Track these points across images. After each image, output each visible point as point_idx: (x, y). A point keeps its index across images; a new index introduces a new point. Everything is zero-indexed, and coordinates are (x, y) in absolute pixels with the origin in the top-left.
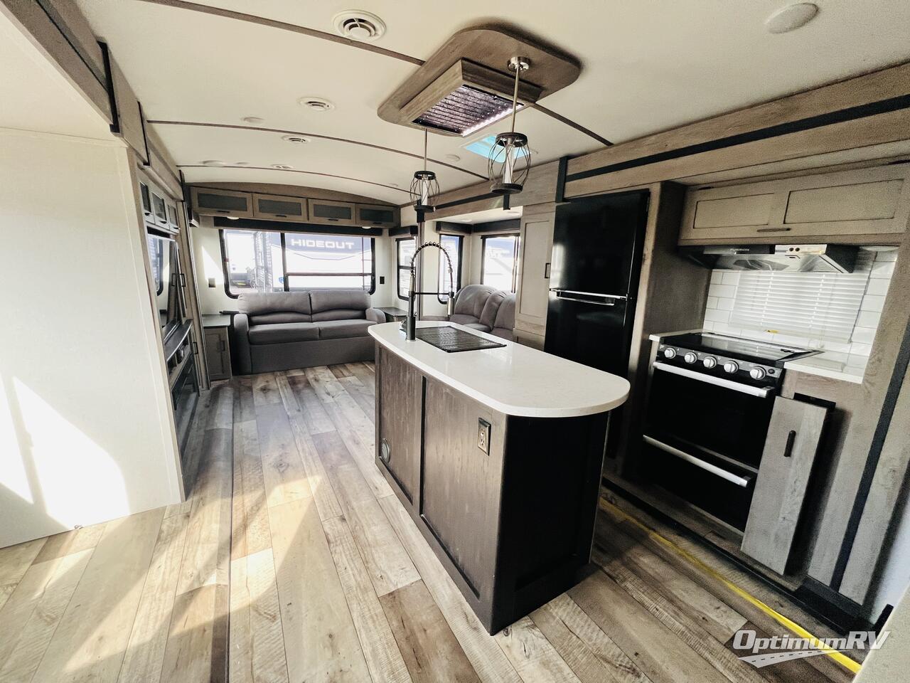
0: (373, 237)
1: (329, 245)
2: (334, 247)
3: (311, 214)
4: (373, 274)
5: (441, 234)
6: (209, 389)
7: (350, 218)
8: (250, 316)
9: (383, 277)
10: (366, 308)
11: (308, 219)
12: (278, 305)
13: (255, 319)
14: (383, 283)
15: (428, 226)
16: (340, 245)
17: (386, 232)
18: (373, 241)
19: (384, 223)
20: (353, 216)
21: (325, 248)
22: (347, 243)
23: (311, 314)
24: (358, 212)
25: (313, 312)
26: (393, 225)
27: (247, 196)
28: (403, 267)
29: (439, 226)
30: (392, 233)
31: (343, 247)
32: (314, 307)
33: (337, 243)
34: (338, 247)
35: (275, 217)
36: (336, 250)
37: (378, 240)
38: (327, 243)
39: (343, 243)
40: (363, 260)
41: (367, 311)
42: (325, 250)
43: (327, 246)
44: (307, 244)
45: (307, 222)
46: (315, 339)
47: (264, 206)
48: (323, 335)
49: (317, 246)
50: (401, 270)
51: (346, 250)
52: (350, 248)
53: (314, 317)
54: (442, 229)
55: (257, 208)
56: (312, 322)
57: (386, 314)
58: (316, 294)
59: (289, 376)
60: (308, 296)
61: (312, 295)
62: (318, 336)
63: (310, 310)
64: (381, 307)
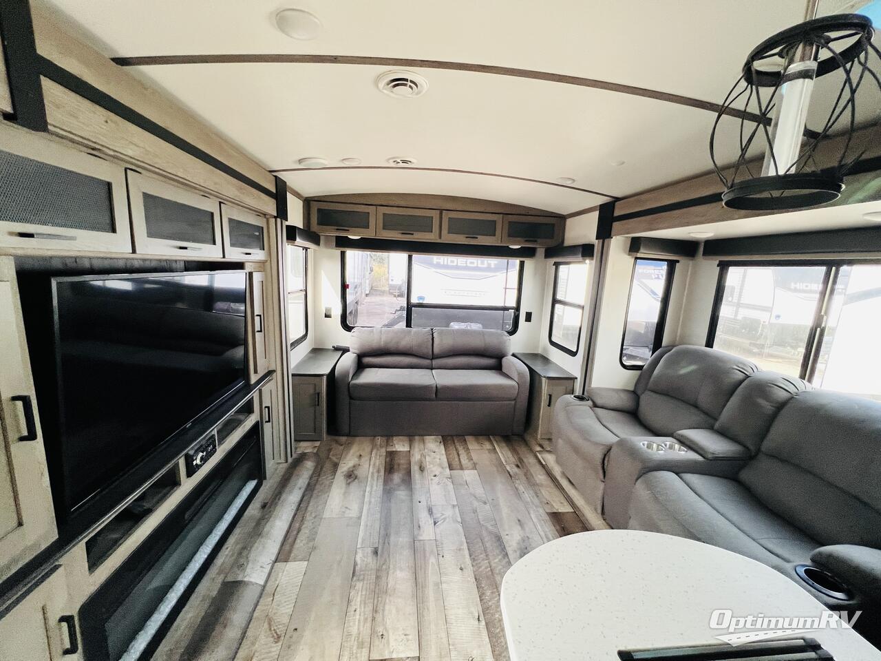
0: (522, 259)
1: (471, 263)
2: (475, 265)
3: (445, 231)
4: (517, 309)
5: (637, 258)
6: (287, 462)
7: (494, 235)
8: (360, 357)
9: (531, 313)
10: (503, 357)
11: (440, 238)
12: (392, 346)
13: (367, 360)
14: (530, 321)
15: (617, 244)
16: (482, 263)
17: (541, 252)
18: (522, 264)
19: (539, 240)
20: (498, 232)
21: (466, 266)
22: (490, 262)
23: (432, 359)
24: (506, 226)
25: (434, 357)
26: (552, 243)
27: (371, 210)
28: (560, 302)
29: (635, 245)
30: (549, 253)
31: (485, 266)
32: (436, 350)
33: (480, 261)
34: (479, 266)
35: (400, 236)
37: (529, 263)
38: (467, 261)
39: (486, 262)
40: (506, 289)
41: (504, 360)
43: (469, 265)
45: (439, 241)
46: (430, 400)
47: (389, 222)
48: (440, 395)
49: (459, 264)
50: (557, 306)
51: (489, 269)
52: (493, 266)
53: (436, 362)
54: (642, 250)
55: (381, 224)
56: (432, 369)
57: (531, 370)
58: (441, 333)
59: (390, 449)
60: (431, 336)
61: (435, 335)
62: (434, 396)
63: (431, 353)
64: (524, 354)
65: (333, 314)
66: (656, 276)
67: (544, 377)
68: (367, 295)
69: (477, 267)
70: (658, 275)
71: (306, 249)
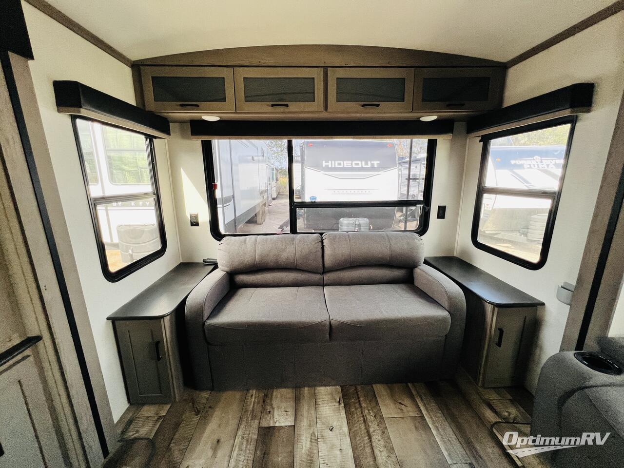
0: (434, 137)
2: (360, 166)
3: (332, 99)
4: (426, 203)
7: (403, 100)
8: (231, 275)
9: (445, 207)
10: (416, 267)
11: (326, 108)
12: (271, 260)
14: (443, 217)
16: (366, 164)
17: (460, 127)
18: (432, 146)
19: (467, 104)
20: (408, 96)
21: (352, 167)
22: (372, 162)
23: (324, 273)
24: (420, 86)
25: (325, 270)
26: (484, 107)
27: (226, 73)
28: (489, 190)
30: (473, 125)
31: (369, 166)
32: (328, 262)
33: (363, 163)
34: (364, 166)
35: (270, 109)
36: (362, 169)
37: (443, 143)
38: (354, 162)
39: (369, 162)
41: (416, 270)
42: (352, 169)
43: (354, 166)
44: (336, 164)
46: (322, 341)
47: (253, 91)
49: (345, 166)
50: (485, 196)
51: (372, 169)
52: (376, 166)
53: (328, 277)
55: (242, 95)
56: (323, 285)
57: (467, 291)
58: (333, 240)
59: (264, 424)
60: (320, 244)
61: (325, 243)
62: (328, 336)
63: (321, 265)
64: (436, 258)
65: (200, 221)
66: (529, 166)
67: (491, 303)
68: (274, 199)
69: (362, 167)
70: (530, 165)
71: (150, 138)
